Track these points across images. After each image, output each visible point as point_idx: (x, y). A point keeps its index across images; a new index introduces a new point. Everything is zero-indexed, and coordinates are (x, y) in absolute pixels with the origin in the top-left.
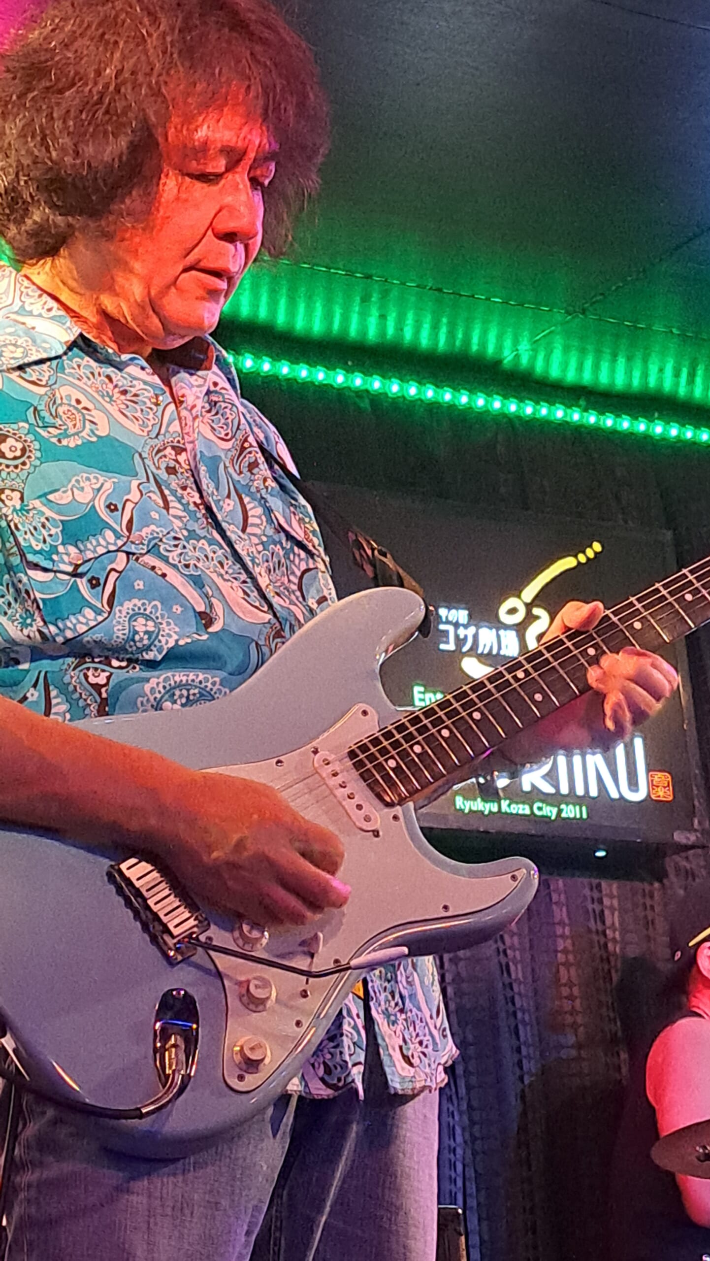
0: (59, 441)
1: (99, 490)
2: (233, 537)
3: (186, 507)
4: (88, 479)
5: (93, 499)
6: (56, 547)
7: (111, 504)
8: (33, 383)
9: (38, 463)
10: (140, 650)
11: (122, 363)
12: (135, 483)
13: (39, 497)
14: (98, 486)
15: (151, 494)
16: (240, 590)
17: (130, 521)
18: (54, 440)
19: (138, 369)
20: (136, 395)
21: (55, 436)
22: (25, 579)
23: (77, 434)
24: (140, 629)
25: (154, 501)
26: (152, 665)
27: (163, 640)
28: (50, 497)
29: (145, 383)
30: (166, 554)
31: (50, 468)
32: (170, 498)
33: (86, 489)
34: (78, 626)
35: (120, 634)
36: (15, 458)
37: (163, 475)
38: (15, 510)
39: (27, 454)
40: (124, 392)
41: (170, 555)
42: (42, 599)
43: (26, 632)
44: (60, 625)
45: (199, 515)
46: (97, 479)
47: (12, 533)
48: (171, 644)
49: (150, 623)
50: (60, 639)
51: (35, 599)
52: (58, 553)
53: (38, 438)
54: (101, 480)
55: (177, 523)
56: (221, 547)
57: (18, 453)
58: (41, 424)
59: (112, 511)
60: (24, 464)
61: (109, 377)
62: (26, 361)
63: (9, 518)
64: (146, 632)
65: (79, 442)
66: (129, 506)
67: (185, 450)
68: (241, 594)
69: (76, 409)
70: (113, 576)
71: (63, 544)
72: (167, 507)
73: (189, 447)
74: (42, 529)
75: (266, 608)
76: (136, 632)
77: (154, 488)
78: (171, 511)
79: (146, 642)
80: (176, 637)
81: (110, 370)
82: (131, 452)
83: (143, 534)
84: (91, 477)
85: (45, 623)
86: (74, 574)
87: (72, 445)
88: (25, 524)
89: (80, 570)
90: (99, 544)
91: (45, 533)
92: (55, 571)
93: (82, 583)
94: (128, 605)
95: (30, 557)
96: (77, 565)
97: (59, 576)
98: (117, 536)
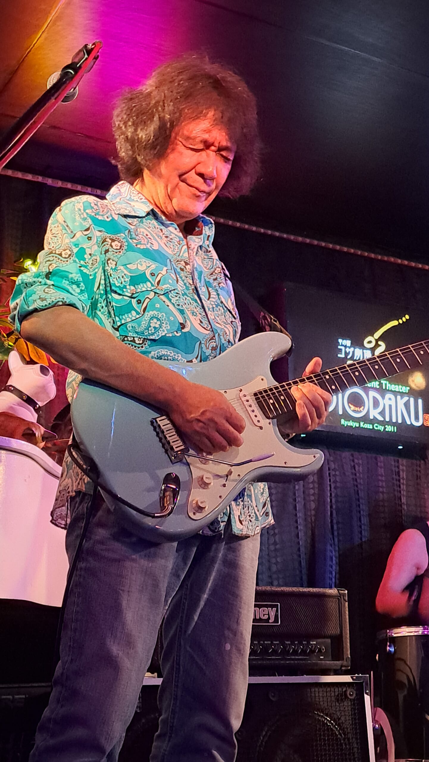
0: (136, 245)
1: (149, 267)
3: (185, 284)
4: (145, 262)
5: (146, 269)
6: (126, 286)
7: (153, 273)
8: (129, 223)
9: (125, 252)
10: (150, 335)
12: (164, 268)
13: (123, 266)
14: (149, 265)
15: (171, 274)
17: (159, 281)
19: (174, 229)
21: (135, 243)
22: (110, 297)
24: (152, 325)
25: (172, 276)
26: (154, 341)
27: (160, 332)
28: (127, 266)
30: (171, 297)
31: (131, 255)
32: (179, 279)
33: (143, 265)
34: (127, 319)
35: (143, 325)
36: (117, 249)
37: (178, 270)
38: (112, 268)
39: (122, 248)
41: (173, 299)
42: (115, 306)
44: (121, 317)
46: (149, 262)
47: (109, 278)
48: (163, 334)
49: (158, 323)
51: (113, 306)
52: (126, 288)
53: (127, 241)
54: (151, 264)
55: (179, 288)
56: (197, 302)
58: (130, 237)
59: (152, 276)
60: (120, 252)
61: (161, 230)
62: (129, 214)
63: (108, 271)
64: (154, 327)
65: (145, 247)
66: (160, 275)
67: (189, 264)
68: (199, 321)
69: (146, 237)
70: (147, 300)
73: (191, 264)
74: (122, 278)
76: (150, 326)
77: (173, 272)
78: (179, 283)
79: (153, 331)
80: (166, 332)
81: (162, 227)
83: (163, 287)
84: (147, 261)
86: (131, 297)
87: (142, 248)
88: (114, 275)
89: (134, 296)
90: (144, 287)
91: (123, 280)
92: (123, 295)
93: (134, 301)
94: (151, 313)
95: (113, 288)
96: (133, 294)
97: (125, 297)
98: (152, 285)
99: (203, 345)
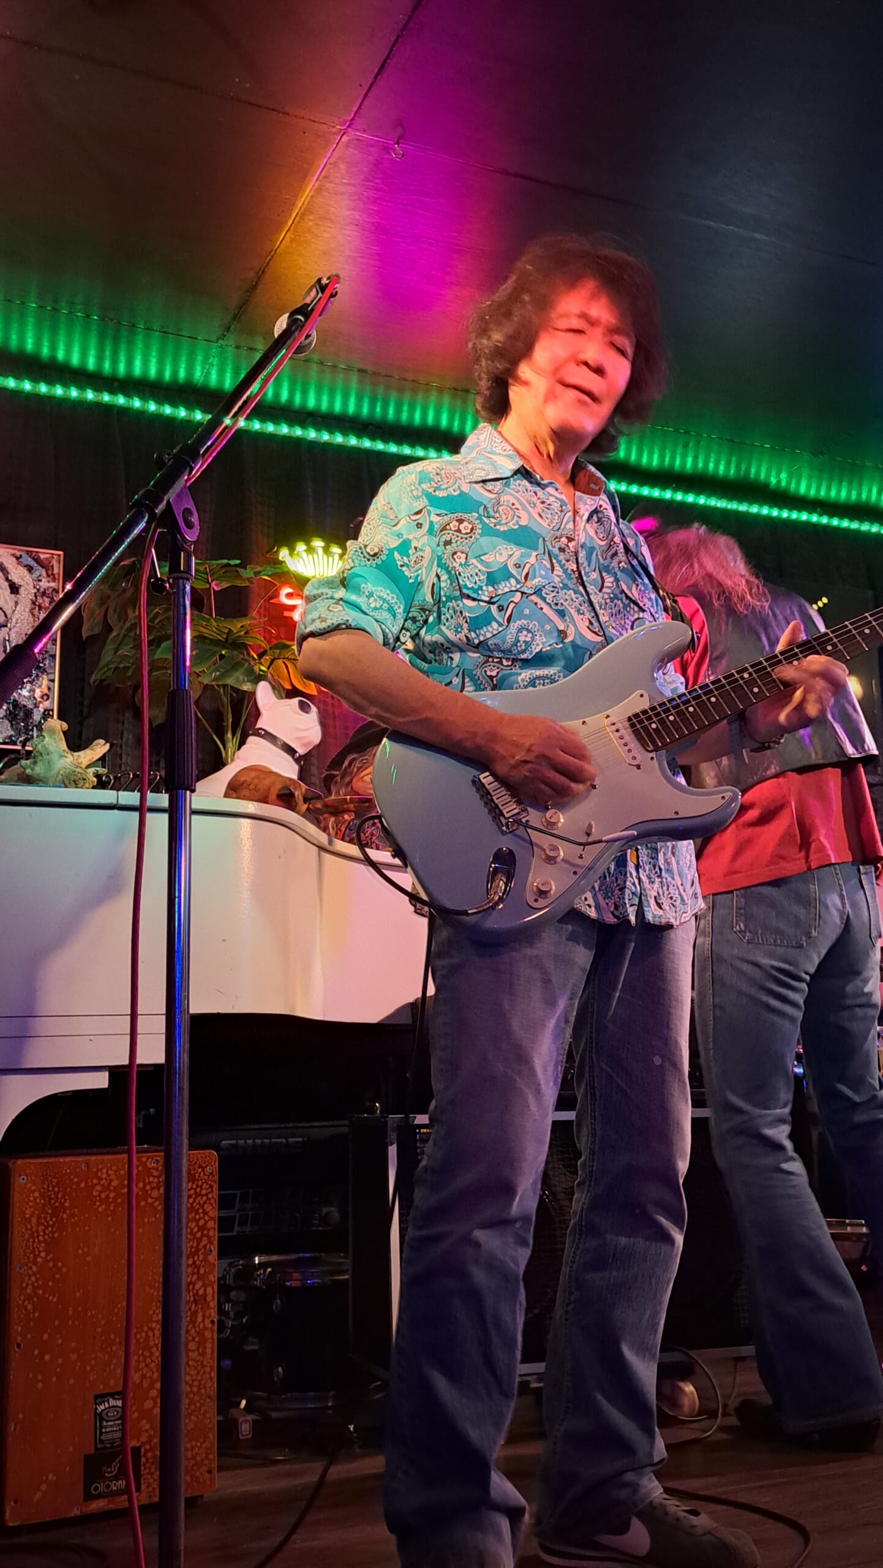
0: (495, 526)
1: (512, 555)
2: (590, 591)
3: (565, 571)
4: (506, 548)
5: (507, 561)
6: (482, 587)
7: (517, 564)
8: (489, 491)
9: (479, 537)
10: (520, 653)
11: (544, 485)
12: (535, 554)
13: (476, 557)
14: (512, 553)
15: (543, 561)
16: (588, 622)
17: (527, 575)
18: (492, 525)
19: (554, 490)
20: (549, 505)
21: (493, 523)
22: (461, 605)
23: (506, 524)
24: (522, 639)
25: (545, 564)
26: (526, 661)
27: (533, 647)
28: (482, 558)
29: (556, 498)
30: (545, 595)
31: (484, 541)
32: (556, 565)
33: (504, 554)
34: (487, 633)
35: (509, 641)
36: (467, 534)
37: (556, 551)
38: (461, 564)
39: (474, 532)
40: (543, 502)
41: (548, 597)
42: (469, 616)
43: (458, 636)
44: (478, 632)
45: (573, 576)
46: (512, 549)
47: (457, 577)
48: (538, 650)
49: (530, 635)
50: (476, 641)
51: (465, 617)
52: (482, 590)
53: (482, 522)
54: (515, 550)
55: (557, 579)
56: (582, 596)
57: (469, 531)
58: (486, 516)
59: (517, 568)
60: (471, 537)
61: (535, 493)
62: (487, 478)
63: (457, 568)
64: (525, 642)
65: (507, 528)
66: (528, 566)
67: (574, 540)
68: (587, 623)
69: (511, 509)
70: (512, 605)
71: (486, 585)
72: (553, 570)
73: (576, 538)
74: (475, 576)
75: (602, 634)
76: (519, 641)
77: (546, 557)
78: (555, 572)
79: (523, 647)
80: (541, 646)
81: (537, 489)
82: (538, 536)
83: (533, 582)
84: (508, 548)
85: (469, 631)
86: (490, 603)
87: (502, 529)
88: (465, 573)
89: (493, 600)
90: (506, 586)
91: (477, 578)
92: (479, 600)
93: (494, 608)
94: (519, 623)
95: (465, 591)
96: (492, 598)
97: (482, 604)
98: (518, 582)
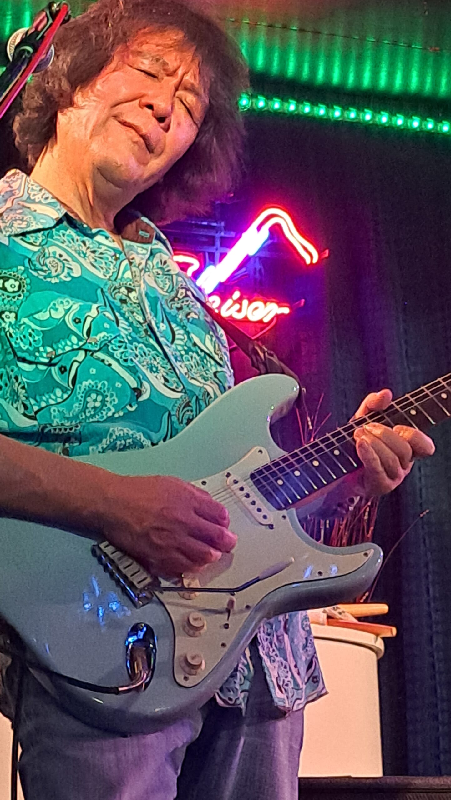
1: (69, 310)
2: (163, 343)
3: (131, 324)
5: (64, 316)
7: (76, 319)
8: (31, 244)
9: (29, 294)
12: (94, 306)
13: (27, 317)
14: (68, 307)
15: (106, 313)
17: (89, 330)
18: (42, 278)
19: (104, 238)
20: (102, 254)
22: (16, 369)
23: (57, 276)
25: (107, 317)
27: (104, 412)
29: (107, 247)
30: (112, 351)
31: (36, 297)
32: (120, 318)
33: (60, 310)
34: (50, 400)
35: (76, 408)
36: (14, 292)
37: (117, 302)
38: (11, 325)
39: (22, 289)
40: (94, 252)
44: (38, 399)
46: (68, 302)
47: (8, 339)
48: (109, 415)
52: (39, 351)
53: (30, 276)
54: (71, 304)
55: (123, 333)
57: (16, 289)
58: (33, 268)
59: (77, 323)
60: (19, 296)
61: (84, 243)
62: (28, 230)
63: (7, 330)
64: (94, 407)
65: (57, 281)
66: (89, 319)
67: (134, 290)
69: (59, 260)
70: (76, 365)
72: (118, 322)
73: (137, 289)
74: (29, 337)
75: (181, 389)
76: (87, 408)
77: (108, 309)
78: (120, 325)
79: (92, 413)
80: (112, 411)
81: (84, 238)
82: (94, 287)
83: (98, 338)
84: (64, 302)
85: (28, 398)
87: (53, 282)
88: (17, 334)
91: (31, 339)
96: (51, 359)
97: (40, 367)
99: (174, 419)
